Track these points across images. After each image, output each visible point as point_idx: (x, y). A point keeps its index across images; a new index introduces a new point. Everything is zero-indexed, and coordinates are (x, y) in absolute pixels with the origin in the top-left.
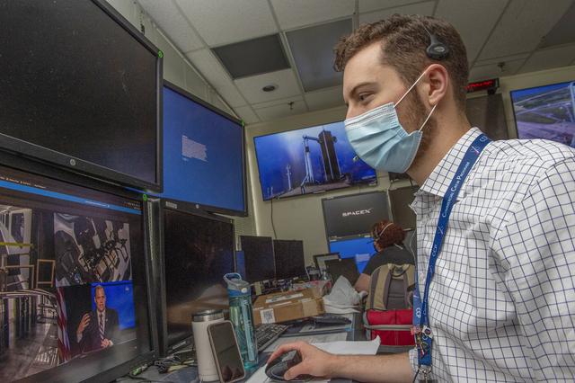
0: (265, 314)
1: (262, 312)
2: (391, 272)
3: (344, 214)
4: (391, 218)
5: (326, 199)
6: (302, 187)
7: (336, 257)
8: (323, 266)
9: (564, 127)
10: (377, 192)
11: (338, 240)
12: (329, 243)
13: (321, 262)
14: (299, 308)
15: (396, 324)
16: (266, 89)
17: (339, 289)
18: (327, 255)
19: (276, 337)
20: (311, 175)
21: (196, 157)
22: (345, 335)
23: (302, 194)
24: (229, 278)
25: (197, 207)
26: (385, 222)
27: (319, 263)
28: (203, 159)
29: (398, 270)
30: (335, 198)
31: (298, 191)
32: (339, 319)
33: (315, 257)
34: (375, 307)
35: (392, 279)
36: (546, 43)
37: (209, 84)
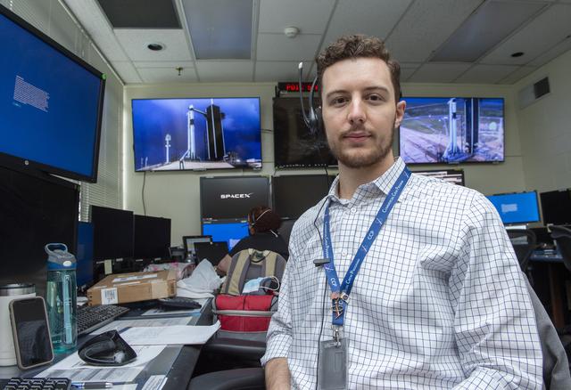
0: (107, 294)
1: (103, 291)
2: (251, 258)
3: (223, 196)
4: (271, 205)
5: (205, 178)
6: (181, 162)
7: (208, 240)
8: (191, 248)
9: (439, 139)
10: (260, 176)
11: (213, 223)
12: (202, 224)
13: (190, 243)
14: (147, 288)
15: (243, 309)
16: (151, 47)
17: (200, 273)
18: (199, 237)
19: (111, 319)
20: (193, 150)
21: (33, 104)
22: (189, 319)
23: (180, 170)
24: (52, 248)
25: (27, 163)
26: (264, 208)
27: (188, 245)
28: (42, 108)
29: (259, 256)
30: (215, 178)
31: (175, 165)
32: (189, 303)
33: (185, 238)
34: (230, 292)
35: (250, 264)
36: (436, 58)
37: (83, 27)
